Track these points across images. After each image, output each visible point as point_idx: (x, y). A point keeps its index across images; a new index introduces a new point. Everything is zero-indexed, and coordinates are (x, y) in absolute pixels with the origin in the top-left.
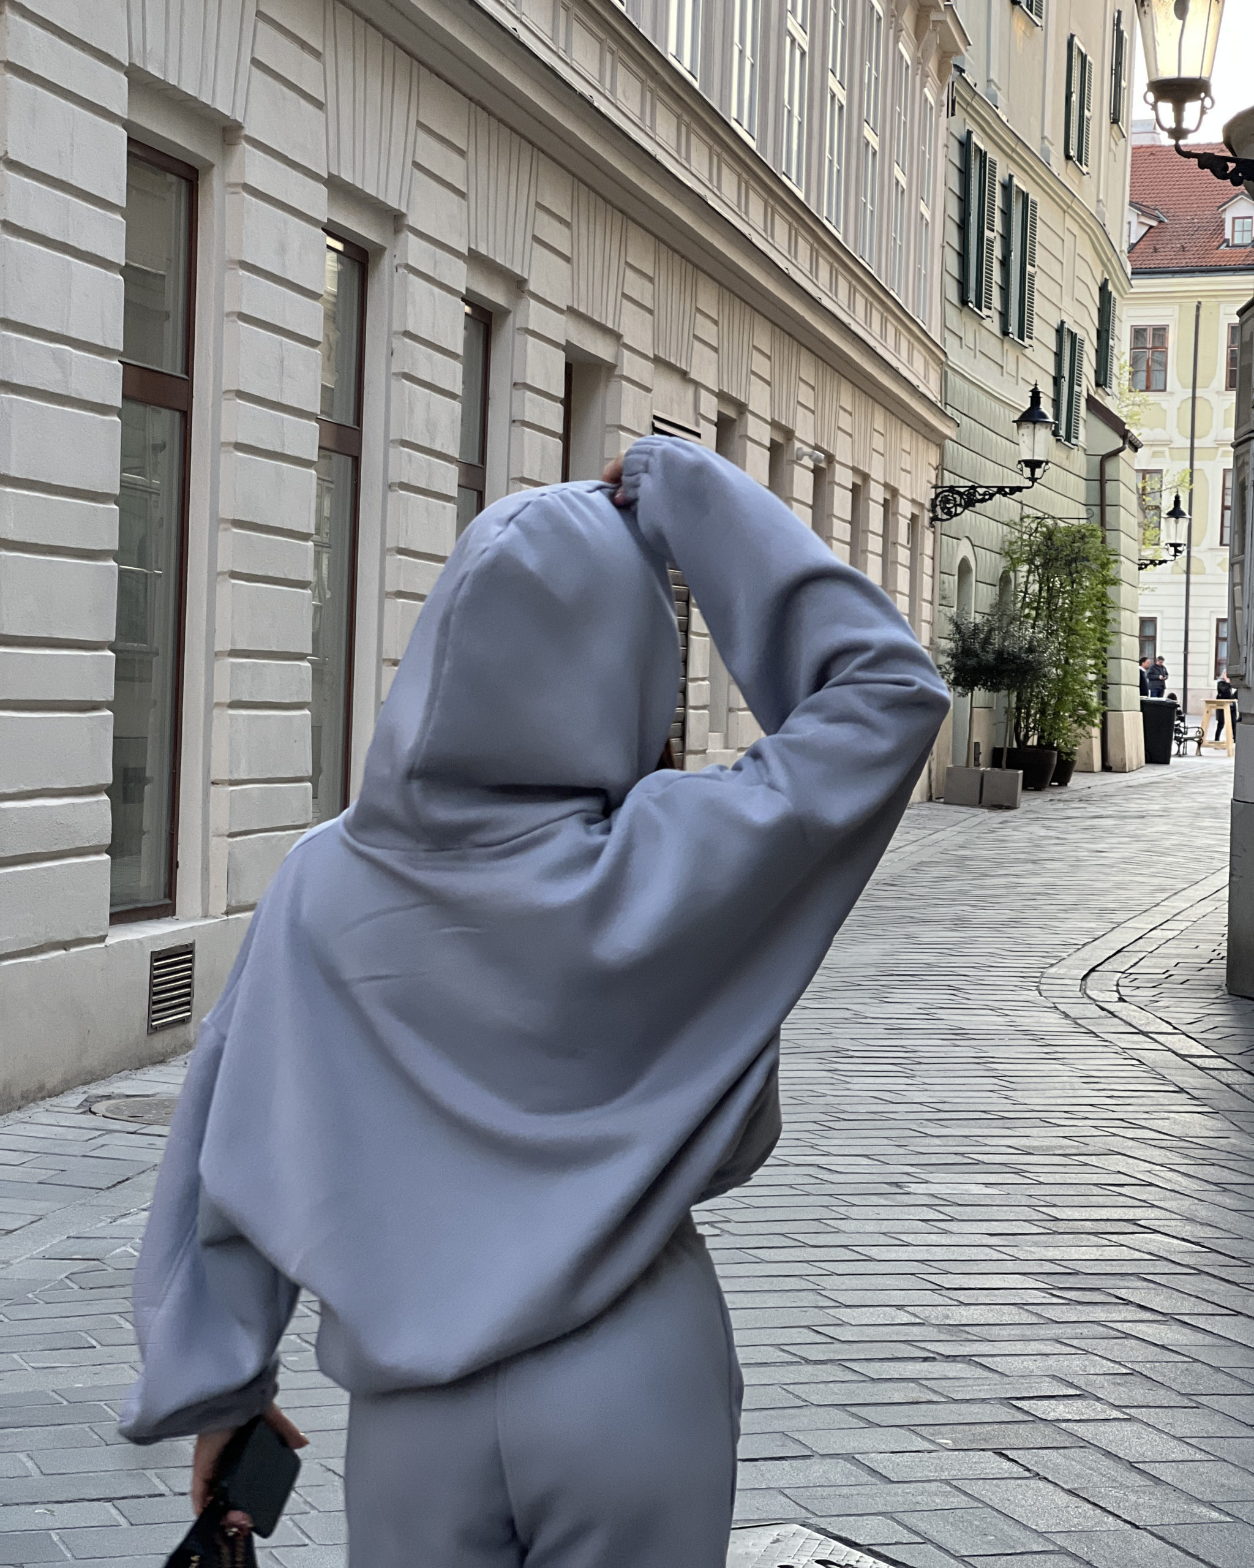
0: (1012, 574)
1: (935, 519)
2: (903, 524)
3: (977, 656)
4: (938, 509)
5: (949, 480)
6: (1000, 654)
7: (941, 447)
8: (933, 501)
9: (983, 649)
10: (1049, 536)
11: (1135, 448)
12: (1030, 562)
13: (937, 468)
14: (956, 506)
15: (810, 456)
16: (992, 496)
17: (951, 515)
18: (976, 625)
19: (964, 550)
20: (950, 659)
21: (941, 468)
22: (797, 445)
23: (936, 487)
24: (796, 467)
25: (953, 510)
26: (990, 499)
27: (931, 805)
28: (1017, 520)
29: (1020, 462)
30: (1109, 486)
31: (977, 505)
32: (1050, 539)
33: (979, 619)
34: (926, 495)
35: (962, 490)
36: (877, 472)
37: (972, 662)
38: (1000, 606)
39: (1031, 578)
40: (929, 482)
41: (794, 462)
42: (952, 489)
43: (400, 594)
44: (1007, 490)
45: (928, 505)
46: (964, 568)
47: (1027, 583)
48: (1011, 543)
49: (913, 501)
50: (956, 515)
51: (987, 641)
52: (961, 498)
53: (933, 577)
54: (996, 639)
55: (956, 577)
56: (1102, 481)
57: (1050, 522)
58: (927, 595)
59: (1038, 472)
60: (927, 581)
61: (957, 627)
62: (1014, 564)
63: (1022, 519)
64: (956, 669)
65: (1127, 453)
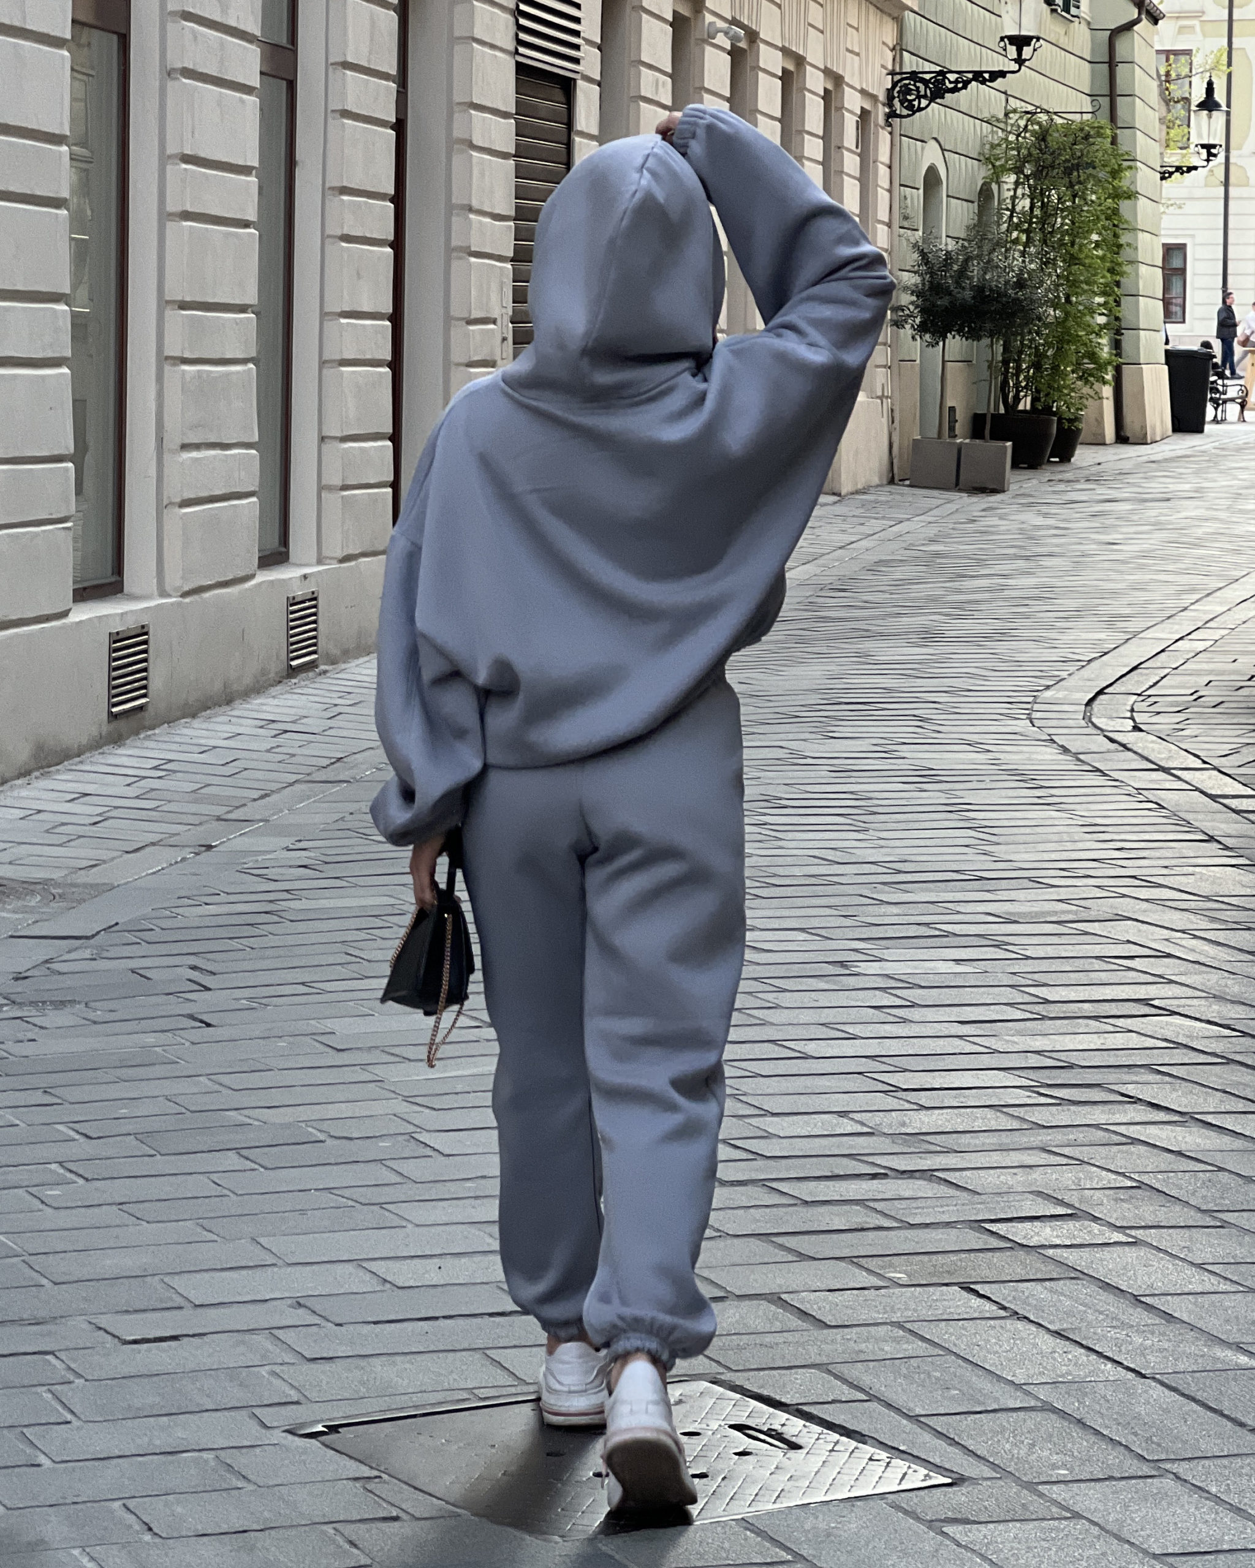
0: (994, 187)
1: (892, 114)
2: (850, 123)
3: (950, 294)
4: (896, 102)
5: (910, 63)
6: (980, 290)
7: (899, 21)
8: (889, 92)
9: (958, 283)
10: (1043, 136)
11: (1155, 20)
12: (1018, 170)
13: (893, 49)
14: (919, 97)
15: (726, 34)
16: (966, 84)
17: (914, 110)
18: (948, 253)
19: (931, 155)
20: (914, 298)
21: (899, 49)
22: (709, 18)
23: (892, 73)
24: (708, 50)
25: (916, 103)
26: (965, 87)
27: (892, 488)
28: (1001, 116)
29: (1002, 39)
30: (1121, 69)
31: (947, 95)
32: (1044, 140)
33: (951, 246)
34: (880, 84)
35: (927, 77)
36: (814, 54)
37: (943, 302)
38: (980, 229)
39: (1020, 192)
40: (883, 66)
41: (704, 41)
42: (914, 76)
43: (188, 216)
44: (987, 76)
45: (882, 97)
46: (932, 179)
47: (1014, 198)
48: (993, 146)
49: (863, 92)
50: (920, 109)
51: (962, 273)
52: (926, 87)
53: (890, 191)
54: (975, 270)
55: (921, 191)
56: (1112, 64)
57: (1043, 117)
58: (883, 215)
59: (1027, 52)
60: (883, 197)
61: (923, 254)
62: (997, 176)
63: (1006, 115)
64: (923, 311)
65: (1144, 25)
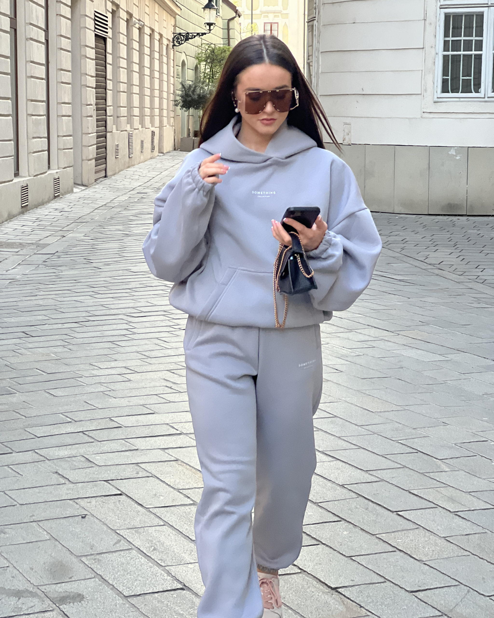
0: (199, 66)
1: (174, 45)
2: (165, 47)
3: (191, 96)
4: (175, 42)
5: (178, 31)
6: (199, 95)
7: (175, 18)
8: (173, 39)
9: (193, 93)
10: (213, 51)
11: (239, 16)
12: (206, 61)
13: (174, 26)
14: (182, 40)
15: (139, 24)
16: (195, 36)
17: (180, 44)
18: (190, 85)
19: (183, 57)
20: (181, 98)
21: (175, 26)
22: (134, 19)
23: (174, 33)
24: (134, 28)
25: (181, 42)
27: (175, 151)
28: (200, 45)
29: (205, 24)
30: (231, 31)
31: (190, 40)
32: (213, 52)
33: (191, 83)
34: (171, 37)
35: (184, 34)
36: (156, 29)
37: (190, 99)
38: (197, 77)
39: (207, 67)
40: (172, 31)
41: (133, 26)
42: (180, 34)
43: (32, 77)
44: (201, 34)
45: (171, 40)
46: (183, 64)
47: (205, 69)
48: (199, 54)
49: (167, 39)
50: (182, 44)
51: (194, 91)
52: (184, 37)
53: (173, 67)
54: (198, 91)
55: (181, 67)
56: (228, 29)
57: (213, 46)
58: (172, 75)
59: (212, 27)
60: (172, 69)
61: (183, 85)
62: (200, 61)
63: (202, 45)
64: (183, 101)
65: (237, 18)
